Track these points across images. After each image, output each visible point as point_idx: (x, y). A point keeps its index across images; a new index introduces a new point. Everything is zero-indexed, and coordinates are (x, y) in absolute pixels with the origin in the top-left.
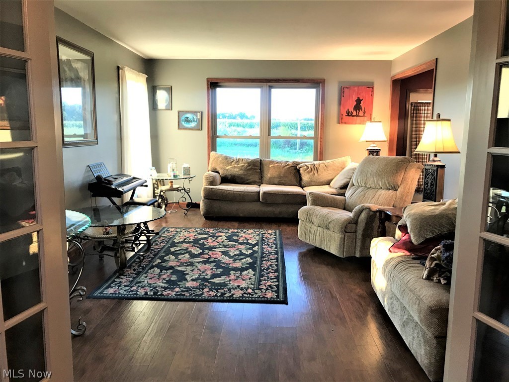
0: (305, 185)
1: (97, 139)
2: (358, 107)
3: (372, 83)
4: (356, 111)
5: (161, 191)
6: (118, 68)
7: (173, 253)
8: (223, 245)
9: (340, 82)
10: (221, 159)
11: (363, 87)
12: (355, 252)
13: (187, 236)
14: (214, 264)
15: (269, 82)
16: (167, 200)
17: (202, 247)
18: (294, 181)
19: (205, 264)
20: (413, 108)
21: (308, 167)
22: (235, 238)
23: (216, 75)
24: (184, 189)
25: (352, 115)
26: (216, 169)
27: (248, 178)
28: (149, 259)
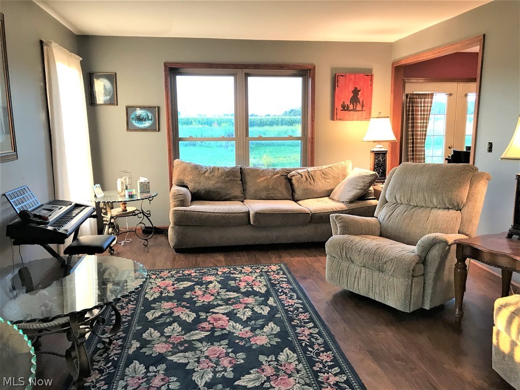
0: (299, 198)
1: (15, 150)
2: (355, 99)
3: (371, 70)
4: (353, 104)
5: (112, 217)
6: (41, 42)
7: (153, 324)
8: (222, 300)
9: (332, 69)
10: (189, 169)
11: (361, 74)
12: (423, 303)
13: (163, 286)
14: (226, 342)
15: (246, 68)
16: (118, 228)
17: (192, 305)
18: (286, 193)
19: (212, 344)
20: (408, 100)
21: (302, 175)
22: (232, 283)
23: (176, 57)
24: (143, 212)
25: (348, 110)
26: (184, 182)
27: (228, 192)
28: (120, 342)
